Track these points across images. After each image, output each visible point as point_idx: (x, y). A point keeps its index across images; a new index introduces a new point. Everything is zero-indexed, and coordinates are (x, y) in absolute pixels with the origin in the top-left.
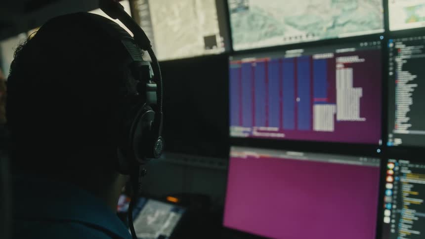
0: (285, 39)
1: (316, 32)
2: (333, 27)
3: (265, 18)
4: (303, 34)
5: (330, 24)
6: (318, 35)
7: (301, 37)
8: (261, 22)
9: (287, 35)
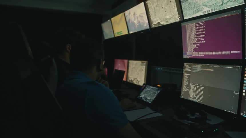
0: (203, 13)
1: (215, 8)
2: (222, 4)
3: (195, 4)
4: (210, 9)
5: (221, 3)
6: (216, 9)
7: (210, 11)
8: (193, 6)
9: (204, 11)
